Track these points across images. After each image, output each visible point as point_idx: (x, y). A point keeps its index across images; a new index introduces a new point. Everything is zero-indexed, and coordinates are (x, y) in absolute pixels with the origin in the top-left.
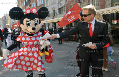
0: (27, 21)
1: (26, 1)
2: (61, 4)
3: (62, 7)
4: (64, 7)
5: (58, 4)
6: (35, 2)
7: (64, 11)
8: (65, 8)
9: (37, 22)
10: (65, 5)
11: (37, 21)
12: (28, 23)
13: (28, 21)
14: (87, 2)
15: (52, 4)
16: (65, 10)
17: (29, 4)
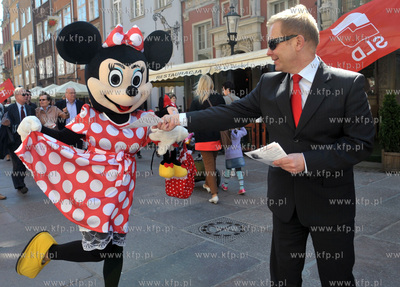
0: (112, 69)
1: (33, 6)
2: (164, 21)
3: (170, 32)
4: (176, 29)
5: (155, 19)
6: (69, 9)
7: (177, 43)
8: (180, 33)
9: (139, 74)
10: (180, 22)
11: (142, 71)
12: (114, 72)
13: (116, 67)
14: (259, 14)
15: (132, 20)
16: (180, 39)
17: (45, 18)
